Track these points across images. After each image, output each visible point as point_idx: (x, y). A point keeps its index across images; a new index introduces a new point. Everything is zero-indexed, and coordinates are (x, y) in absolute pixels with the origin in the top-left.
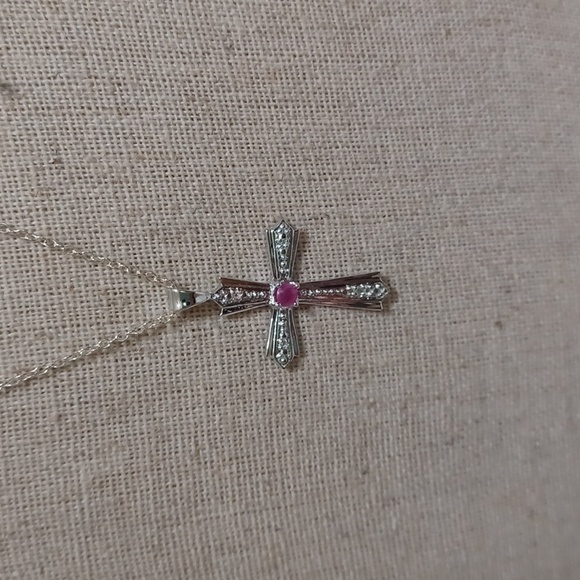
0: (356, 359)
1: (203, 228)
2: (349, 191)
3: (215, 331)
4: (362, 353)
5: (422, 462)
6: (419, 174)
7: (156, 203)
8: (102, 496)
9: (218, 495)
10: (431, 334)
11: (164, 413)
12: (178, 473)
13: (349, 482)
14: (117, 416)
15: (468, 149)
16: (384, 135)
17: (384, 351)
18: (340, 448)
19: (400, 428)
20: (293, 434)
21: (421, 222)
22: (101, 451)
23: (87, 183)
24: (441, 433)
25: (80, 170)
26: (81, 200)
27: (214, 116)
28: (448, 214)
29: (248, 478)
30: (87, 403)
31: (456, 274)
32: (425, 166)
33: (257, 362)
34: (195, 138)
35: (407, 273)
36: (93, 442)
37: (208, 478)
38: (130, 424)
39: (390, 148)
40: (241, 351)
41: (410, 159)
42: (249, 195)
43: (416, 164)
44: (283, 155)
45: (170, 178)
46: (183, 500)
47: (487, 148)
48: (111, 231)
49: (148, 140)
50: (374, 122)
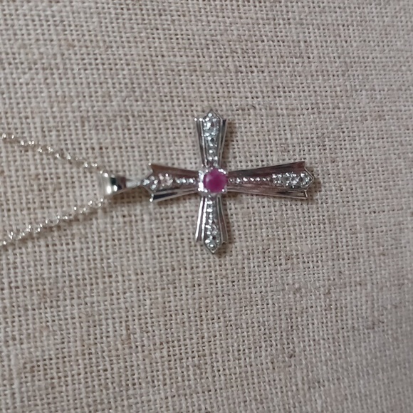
0: (282, 246)
1: (133, 116)
2: (275, 84)
3: (146, 217)
4: (287, 241)
5: (345, 345)
6: (340, 69)
7: (86, 90)
8: (33, 381)
9: (149, 379)
10: (353, 223)
11: (95, 299)
12: (109, 357)
13: (276, 365)
14: (48, 300)
15: (386, 47)
16: (307, 31)
17: (309, 238)
18: (267, 331)
19: (324, 313)
20: (222, 319)
21: (343, 115)
22: (32, 335)
23: (17, 68)
24: (362, 318)
25: (10, 56)
26: (11, 85)
27: (143, 7)
28: (367, 109)
29: (178, 361)
30: (17, 287)
31: (376, 166)
32: (345, 62)
33: (187, 248)
34: (125, 28)
35: (329, 164)
36: (25, 327)
37: (139, 362)
38: (62, 309)
39: (313, 43)
40: (172, 237)
41: (331, 55)
42: (178, 85)
43: (337, 60)
44: (211, 47)
45: (100, 66)
46: (115, 385)
47: (403, 47)
48: (41, 117)
49: (78, 28)
50: (297, 18)
